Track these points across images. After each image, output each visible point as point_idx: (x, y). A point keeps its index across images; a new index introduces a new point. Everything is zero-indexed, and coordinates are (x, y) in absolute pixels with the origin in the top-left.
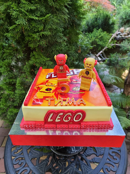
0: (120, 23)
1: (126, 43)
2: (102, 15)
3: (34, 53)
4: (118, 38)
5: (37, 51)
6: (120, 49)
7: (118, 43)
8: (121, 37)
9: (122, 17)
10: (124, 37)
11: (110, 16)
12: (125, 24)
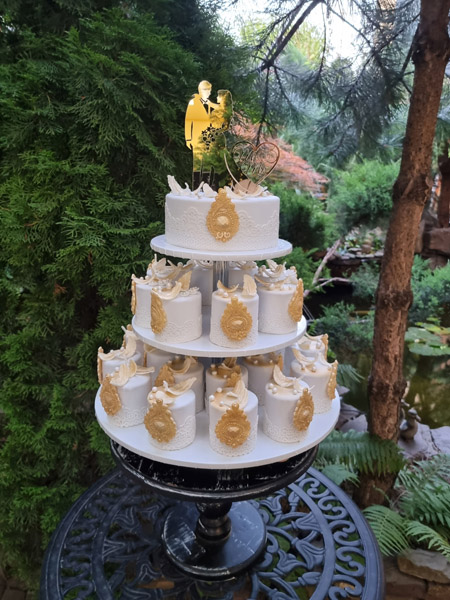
0: (344, 220)
1: (366, 274)
2: (288, 205)
3: (108, 309)
4: (347, 260)
5: (116, 304)
6: (355, 294)
7: (344, 274)
8: (353, 256)
9: (348, 207)
10: (362, 256)
11: (308, 209)
12: (356, 224)
